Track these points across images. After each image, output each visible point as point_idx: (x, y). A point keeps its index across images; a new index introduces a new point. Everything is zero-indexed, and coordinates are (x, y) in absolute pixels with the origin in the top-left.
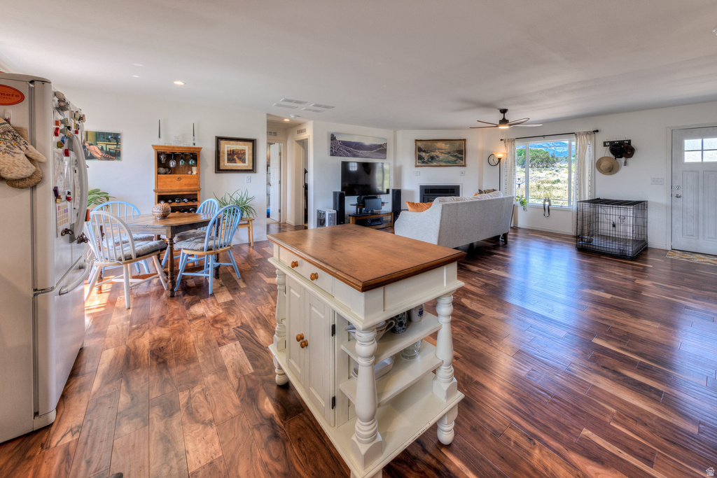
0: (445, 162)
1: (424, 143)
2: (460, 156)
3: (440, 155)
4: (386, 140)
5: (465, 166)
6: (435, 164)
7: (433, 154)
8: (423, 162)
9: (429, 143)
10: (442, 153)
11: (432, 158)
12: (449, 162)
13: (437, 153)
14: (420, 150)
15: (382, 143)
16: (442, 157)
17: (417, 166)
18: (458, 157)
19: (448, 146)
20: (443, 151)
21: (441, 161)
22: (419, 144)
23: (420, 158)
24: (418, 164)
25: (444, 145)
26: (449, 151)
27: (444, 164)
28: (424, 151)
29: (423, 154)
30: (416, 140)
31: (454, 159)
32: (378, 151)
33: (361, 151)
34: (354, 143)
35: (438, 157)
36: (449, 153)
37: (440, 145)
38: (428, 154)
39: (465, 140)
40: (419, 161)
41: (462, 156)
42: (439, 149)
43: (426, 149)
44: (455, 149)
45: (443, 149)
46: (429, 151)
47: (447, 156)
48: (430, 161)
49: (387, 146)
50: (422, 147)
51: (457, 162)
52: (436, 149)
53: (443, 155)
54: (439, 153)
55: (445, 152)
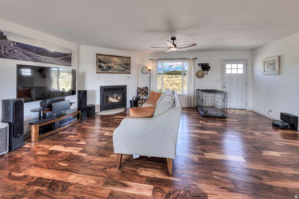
0: (118, 71)
1: (103, 57)
2: (127, 67)
3: (114, 66)
4: (71, 50)
5: (129, 73)
6: (111, 71)
7: (110, 65)
8: (103, 70)
9: (107, 57)
10: (116, 64)
11: (109, 68)
12: (120, 70)
13: (112, 64)
14: (100, 61)
15: (67, 52)
17: (98, 73)
18: (126, 68)
19: (120, 60)
20: (116, 63)
21: (115, 70)
22: (99, 57)
23: (100, 67)
24: (98, 71)
25: (117, 59)
26: (120, 63)
27: (117, 72)
28: (103, 62)
29: (103, 65)
30: (97, 54)
31: (123, 69)
32: (63, 59)
33: (44, 57)
34: (35, 47)
35: (113, 67)
36: (120, 65)
37: (114, 59)
38: (106, 65)
39: (130, 58)
40: (100, 69)
41: (128, 67)
42: (113, 62)
43: (104, 61)
44: (124, 63)
45: (116, 62)
46: (107, 63)
47: (119, 67)
48: (108, 70)
49: (71, 55)
50: (101, 59)
51: (125, 71)
52: (111, 62)
53: (116, 66)
54: (113, 64)
55: (118, 64)
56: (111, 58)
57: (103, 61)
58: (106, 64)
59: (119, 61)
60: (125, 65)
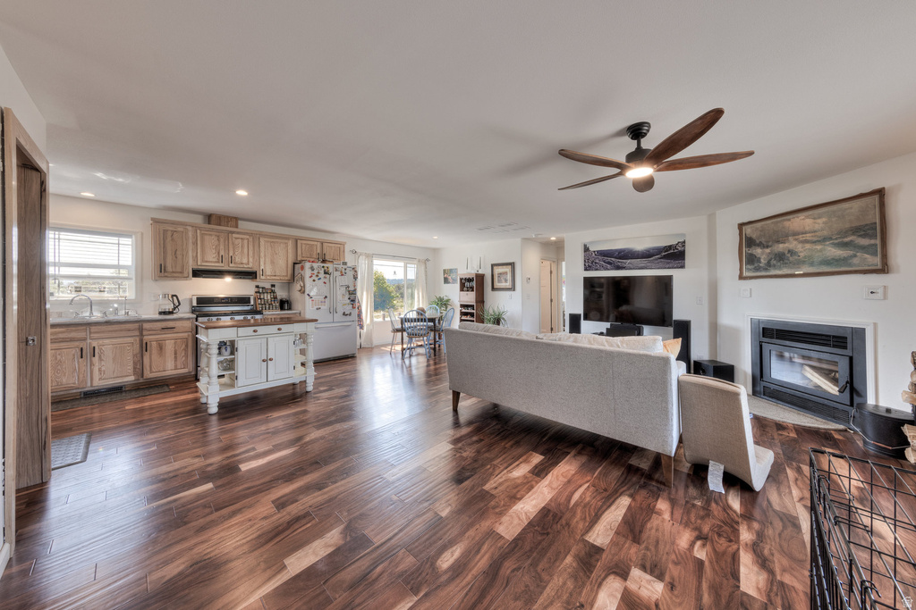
0: (812, 264)
1: (757, 226)
2: (866, 242)
3: (799, 247)
4: (684, 235)
5: (884, 269)
6: (786, 270)
7: (781, 247)
8: (757, 269)
10: (806, 242)
12: (827, 263)
13: (792, 244)
14: (750, 242)
15: (673, 242)
16: (802, 250)
17: (741, 277)
19: (822, 220)
20: (808, 237)
21: (804, 262)
22: (748, 230)
23: (752, 260)
24: (745, 274)
25: (809, 221)
26: (825, 233)
28: (760, 245)
29: (758, 251)
30: (741, 226)
32: (664, 257)
33: (629, 261)
35: (793, 253)
36: (826, 239)
37: (799, 222)
38: (768, 251)
39: (880, 193)
40: (749, 267)
41: (873, 242)
42: (795, 234)
43: (763, 240)
44: (848, 226)
45: (806, 233)
46: (770, 244)
47: (819, 247)
48: (774, 266)
49: (684, 246)
50: (754, 236)
51: (855, 261)
52: (787, 236)
53: (808, 246)
54: (795, 242)
55: (815, 239)
56: (787, 224)
57: (758, 241)
58: (767, 247)
59: (817, 227)
60: (853, 234)
